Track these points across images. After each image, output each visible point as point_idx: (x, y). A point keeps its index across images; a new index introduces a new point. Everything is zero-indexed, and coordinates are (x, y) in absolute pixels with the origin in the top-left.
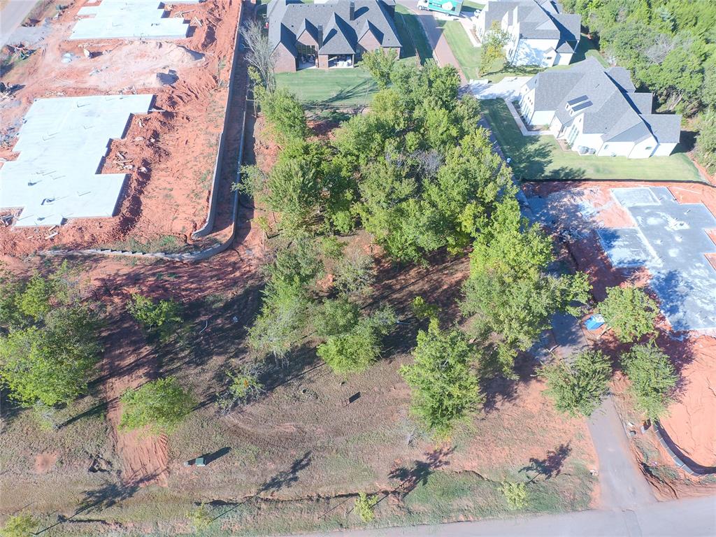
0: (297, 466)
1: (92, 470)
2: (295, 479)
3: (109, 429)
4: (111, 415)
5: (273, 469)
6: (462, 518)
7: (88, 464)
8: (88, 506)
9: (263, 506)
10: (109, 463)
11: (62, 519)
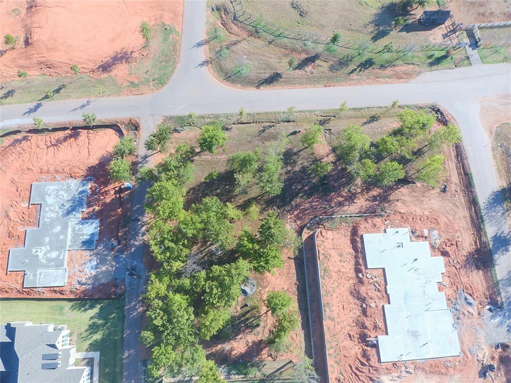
0: (264, 131)
1: (330, 130)
2: (264, 127)
3: (329, 143)
4: (330, 148)
5: (272, 130)
6: (210, 116)
7: (332, 131)
8: (328, 120)
9: (274, 121)
10: (326, 132)
11: (335, 117)
